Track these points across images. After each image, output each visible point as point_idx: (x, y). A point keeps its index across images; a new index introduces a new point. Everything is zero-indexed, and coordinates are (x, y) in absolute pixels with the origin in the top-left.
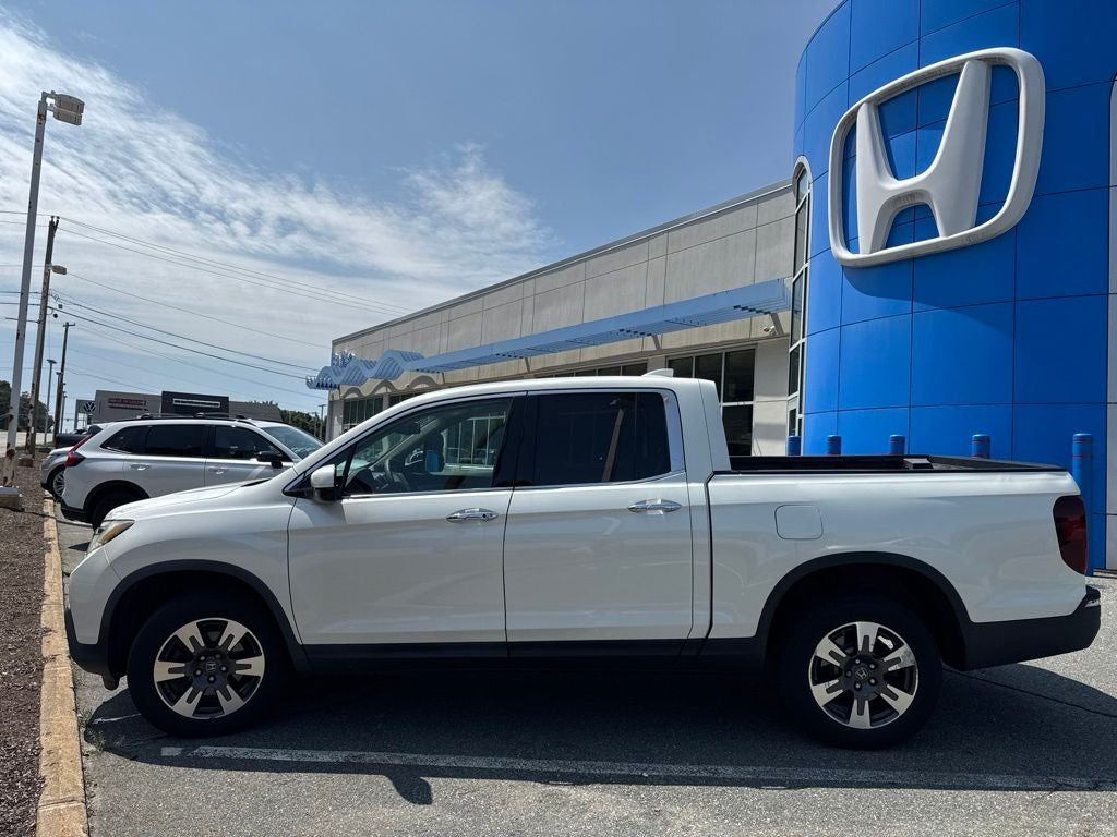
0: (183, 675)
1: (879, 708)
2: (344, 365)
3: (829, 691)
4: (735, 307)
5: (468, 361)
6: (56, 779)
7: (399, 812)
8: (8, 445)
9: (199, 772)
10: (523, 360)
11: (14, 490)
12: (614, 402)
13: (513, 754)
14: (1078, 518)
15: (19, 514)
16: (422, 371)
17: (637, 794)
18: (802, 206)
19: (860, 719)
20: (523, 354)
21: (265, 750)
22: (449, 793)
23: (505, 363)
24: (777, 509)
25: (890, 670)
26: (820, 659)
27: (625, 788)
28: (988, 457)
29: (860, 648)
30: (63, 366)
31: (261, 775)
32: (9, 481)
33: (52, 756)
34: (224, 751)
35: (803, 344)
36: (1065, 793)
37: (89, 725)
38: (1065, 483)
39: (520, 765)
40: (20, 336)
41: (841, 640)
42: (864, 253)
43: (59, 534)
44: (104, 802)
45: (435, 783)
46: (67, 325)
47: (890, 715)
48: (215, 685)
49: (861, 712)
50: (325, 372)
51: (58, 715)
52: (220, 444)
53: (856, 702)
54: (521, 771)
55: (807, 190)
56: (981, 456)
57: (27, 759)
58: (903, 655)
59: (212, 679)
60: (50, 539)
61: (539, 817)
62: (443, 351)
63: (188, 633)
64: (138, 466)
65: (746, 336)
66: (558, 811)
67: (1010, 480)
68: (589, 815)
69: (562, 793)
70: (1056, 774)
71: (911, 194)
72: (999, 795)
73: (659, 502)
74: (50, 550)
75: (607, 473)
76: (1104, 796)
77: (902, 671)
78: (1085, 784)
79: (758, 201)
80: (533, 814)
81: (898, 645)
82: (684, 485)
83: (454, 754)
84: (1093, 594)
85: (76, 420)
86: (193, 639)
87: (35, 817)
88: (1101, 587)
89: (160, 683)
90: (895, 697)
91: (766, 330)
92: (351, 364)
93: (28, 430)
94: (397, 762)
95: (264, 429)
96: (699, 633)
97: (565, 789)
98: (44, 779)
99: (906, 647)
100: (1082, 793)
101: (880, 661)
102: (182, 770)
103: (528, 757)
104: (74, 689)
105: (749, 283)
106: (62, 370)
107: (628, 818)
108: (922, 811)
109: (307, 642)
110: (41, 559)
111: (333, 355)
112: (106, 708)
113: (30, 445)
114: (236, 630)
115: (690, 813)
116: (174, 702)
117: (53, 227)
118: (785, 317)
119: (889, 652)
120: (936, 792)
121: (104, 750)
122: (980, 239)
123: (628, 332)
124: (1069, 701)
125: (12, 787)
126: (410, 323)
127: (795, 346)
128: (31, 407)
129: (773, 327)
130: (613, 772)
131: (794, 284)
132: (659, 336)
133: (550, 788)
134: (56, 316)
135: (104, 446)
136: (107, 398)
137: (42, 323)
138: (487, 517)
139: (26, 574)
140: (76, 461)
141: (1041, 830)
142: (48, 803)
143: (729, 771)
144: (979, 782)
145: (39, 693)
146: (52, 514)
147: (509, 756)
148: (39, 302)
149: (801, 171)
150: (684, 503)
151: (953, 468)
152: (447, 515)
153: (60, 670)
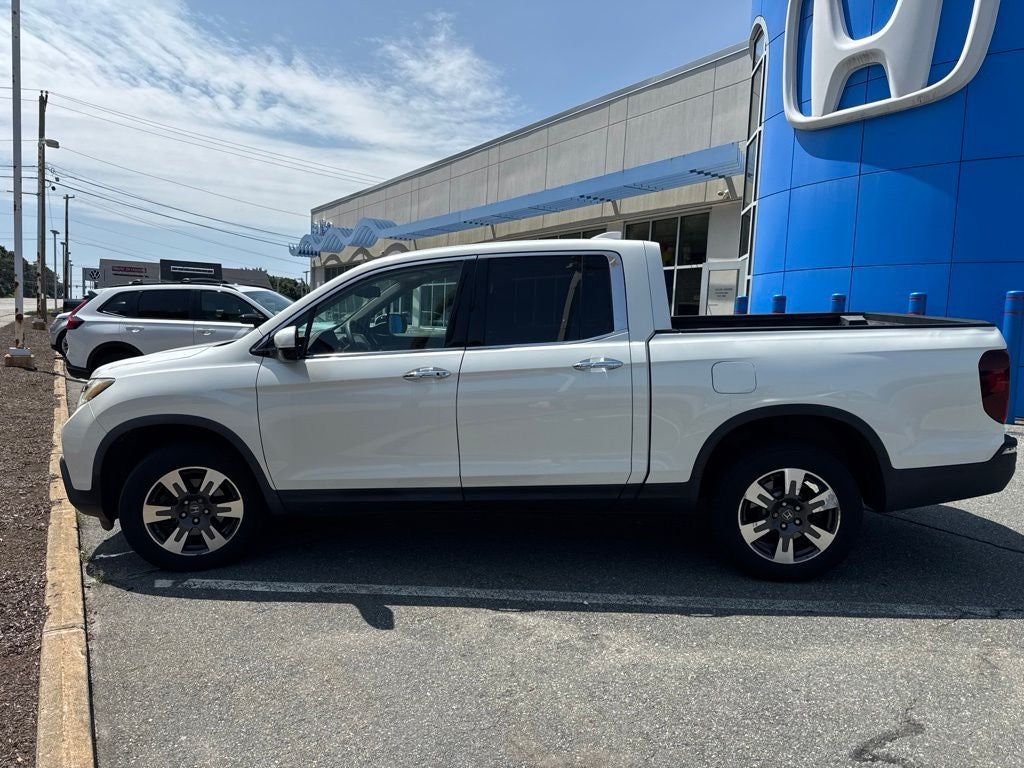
0: (170, 517)
1: (802, 545)
2: (323, 233)
3: (757, 530)
4: (692, 171)
5: (437, 229)
6: (58, 608)
7: (364, 636)
8: (17, 310)
9: (187, 601)
10: (489, 227)
11: (26, 351)
12: (571, 265)
13: (468, 584)
14: (1002, 371)
15: (32, 373)
16: (396, 238)
17: (578, 620)
18: (758, 69)
19: (785, 556)
20: (489, 222)
21: (247, 583)
22: (408, 620)
23: (472, 230)
24: (714, 364)
25: (814, 511)
26: (749, 502)
27: (567, 614)
28: (924, 314)
29: (787, 492)
30: (67, 236)
31: (243, 604)
32: (21, 343)
33: (55, 588)
34: (210, 583)
35: (754, 207)
36: (969, 621)
37: (91, 560)
38: (993, 338)
39: (474, 593)
40: (17, 207)
41: (770, 485)
42: (816, 115)
43: (67, 391)
44: (102, 627)
45: (397, 611)
46: (67, 198)
47: (811, 551)
48: (198, 526)
49: (785, 549)
50: (305, 239)
51: (61, 553)
52: (206, 307)
53: (781, 540)
54: (475, 599)
55: (764, 52)
56: (918, 314)
57: (34, 591)
58: (827, 499)
59: (196, 520)
60: (59, 396)
61: (489, 640)
62: (414, 219)
63: (172, 480)
64: (132, 329)
65: (701, 200)
66: (506, 635)
67: (940, 335)
68: (533, 638)
69: (511, 619)
70: (962, 604)
71: (865, 54)
72: (907, 622)
73: (602, 360)
74: (59, 405)
75: (562, 333)
76: (1005, 623)
77: (825, 513)
78: (988, 612)
79: (715, 64)
80: (483, 638)
81: (823, 489)
82: (626, 344)
83: (416, 584)
84: (1010, 442)
85: (84, 287)
86: (176, 486)
87: (40, 641)
88: (1020, 434)
89: (150, 525)
90: (818, 536)
91: (720, 194)
92: (330, 232)
93: (38, 296)
94: (364, 592)
95: (245, 293)
96: (637, 479)
97: (513, 615)
98: (48, 608)
99: (830, 491)
100: (985, 621)
101: (805, 503)
102: (172, 600)
103: (481, 587)
104: (78, 529)
105: (705, 146)
106: (67, 240)
107: (568, 640)
108: (835, 636)
109: (280, 487)
110: (51, 413)
111: (312, 223)
112: (106, 546)
113: (42, 310)
114: (215, 478)
115: (623, 637)
116: (163, 541)
117: (43, 102)
118: (738, 180)
119: (814, 495)
120: (849, 620)
121: (105, 582)
122: (932, 99)
123: (589, 198)
124: (980, 538)
125: (20, 615)
126: (383, 191)
127: (746, 209)
128: (39, 275)
129: (727, 191)
130: (557, 600)
131: (748, 147)
132: (618, 202)
133: (500, 614)
134: (54, 188)
135: (100, 310)
136: (111, 266)
137: (41, 195)
138: (440, 375)
139: (37, 426)
140: (76, 324)
141: (943, 653)
142: (52, 629)
143: (662, 600)
144: (891, 610)
145: (46, 532)
146: (62, 373)
147: (465, 586)
148: (36, 175)
149: (758, 33)
150: (626, 361)
151: (887, 324)
152: (404, 373)
153: (65, 514)
